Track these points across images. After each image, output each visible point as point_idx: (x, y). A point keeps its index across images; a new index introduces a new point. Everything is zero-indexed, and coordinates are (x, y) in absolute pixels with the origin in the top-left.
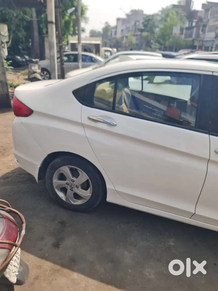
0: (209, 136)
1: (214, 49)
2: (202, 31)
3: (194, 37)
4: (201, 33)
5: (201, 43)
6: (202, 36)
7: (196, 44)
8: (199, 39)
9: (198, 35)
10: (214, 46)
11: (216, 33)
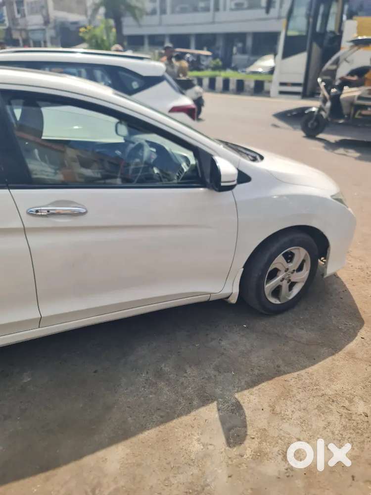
0: (10, 192)
1: (49, 44)
2: (19, 12)
3: (7, 23)
4: (18, 16)
5: (24, 35)
6: (21, 21)
7: (16, 35)
8: (19, 27)
9: (13, 20)
10: (48, 39)
11: (43, 15)
